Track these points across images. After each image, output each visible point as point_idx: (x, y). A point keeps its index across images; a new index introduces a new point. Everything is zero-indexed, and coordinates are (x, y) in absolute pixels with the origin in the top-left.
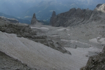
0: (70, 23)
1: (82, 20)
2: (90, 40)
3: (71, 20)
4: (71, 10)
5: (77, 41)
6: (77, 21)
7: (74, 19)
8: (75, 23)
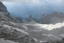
0: (53, 21)
1: (60, 19)
2: (60, 35)
3: (53, 19)
4: (53, 13)
5: (52, 35)
6: (57, 20)
7: (56, 18)
8: (56, 21)
